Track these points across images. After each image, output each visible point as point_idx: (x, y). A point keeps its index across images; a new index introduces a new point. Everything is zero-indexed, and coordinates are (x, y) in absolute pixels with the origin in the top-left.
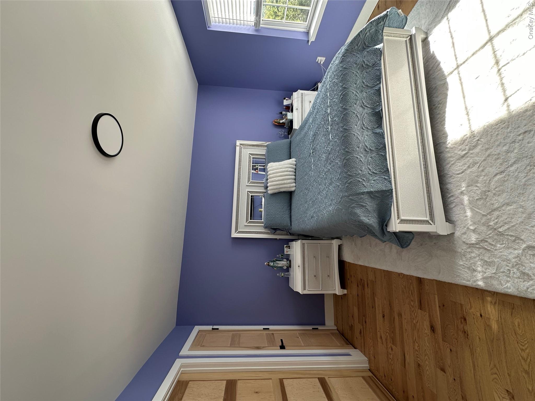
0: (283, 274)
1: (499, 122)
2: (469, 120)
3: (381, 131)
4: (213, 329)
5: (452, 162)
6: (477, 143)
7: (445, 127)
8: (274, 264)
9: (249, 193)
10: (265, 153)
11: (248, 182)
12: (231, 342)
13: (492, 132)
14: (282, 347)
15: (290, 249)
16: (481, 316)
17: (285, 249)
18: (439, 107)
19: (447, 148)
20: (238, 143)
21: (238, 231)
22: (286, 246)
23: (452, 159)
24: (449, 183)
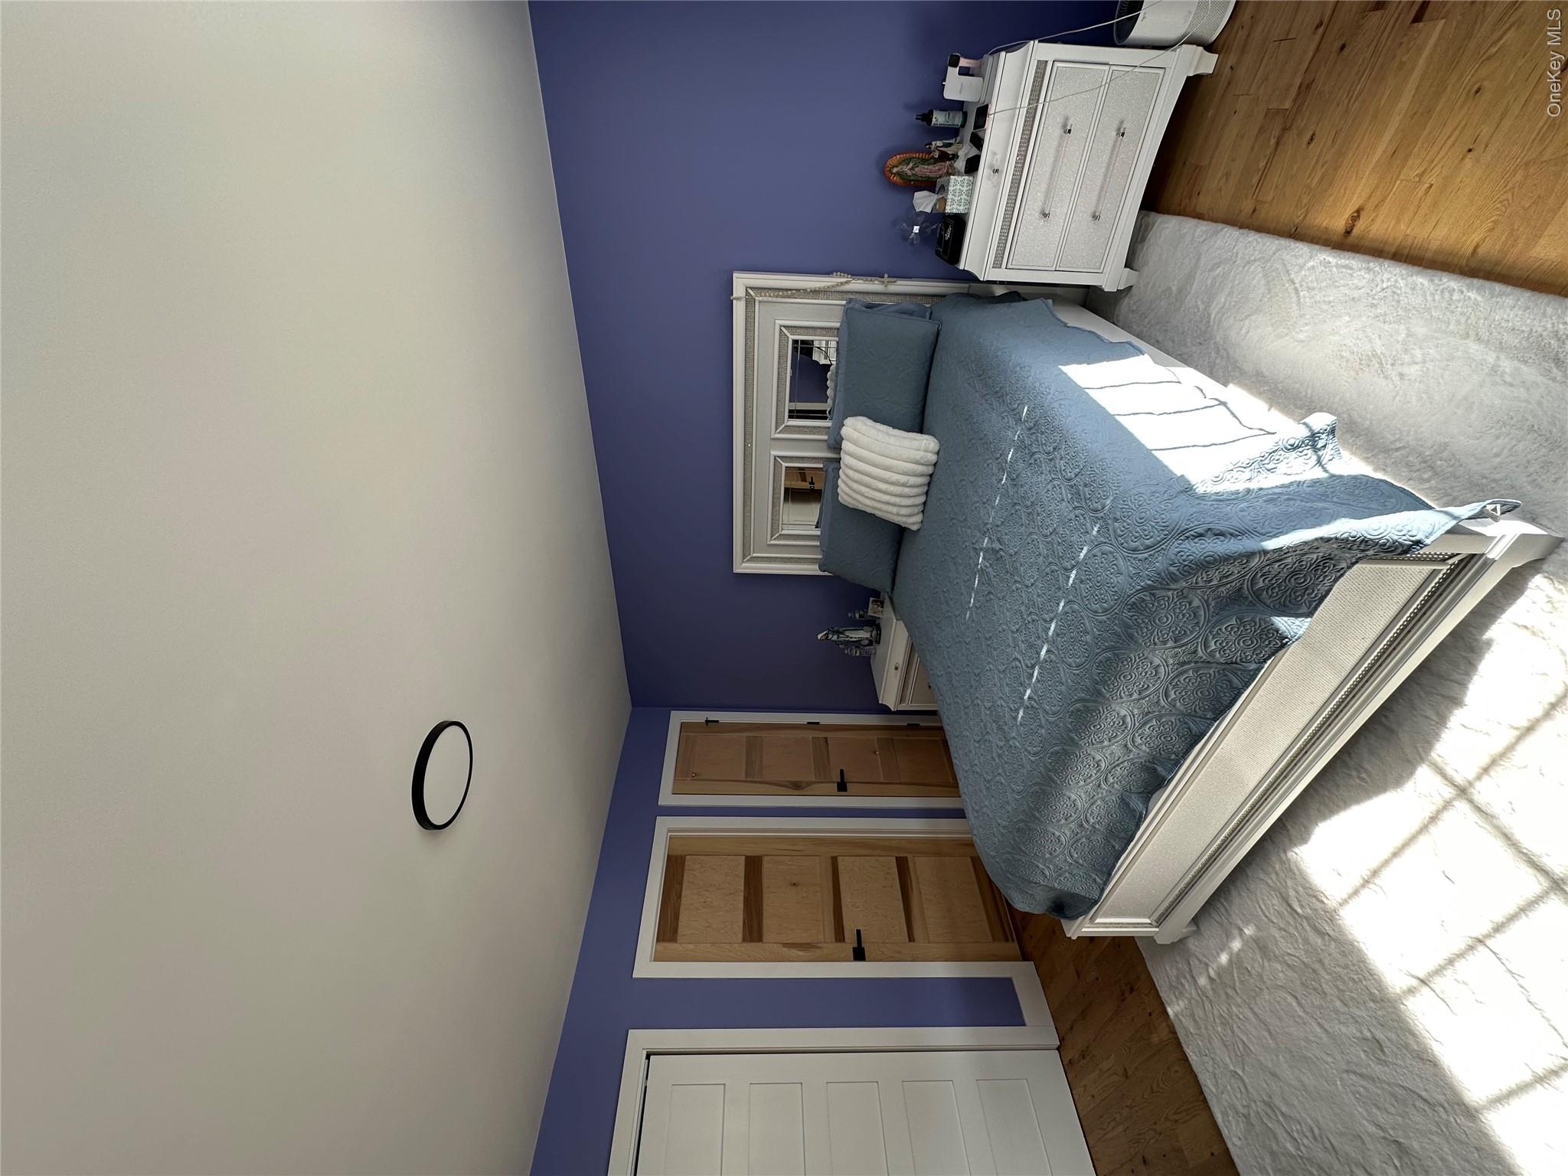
0: (858, 652)
1: (1376, 977)
2: (1356, 892)
3: (1140, 807)
4: (707, 721)
5: (1270, 881)
6: (1324, 934)
7: (1319, 824)
8: (838, 638)
9: (780, 460)
10: (838, 325)
11: (776, 429)
12: (747, 764)
13: (1354, 965)
14: (842, 787)
15: (882, 607)
16: (1150, 1014)
17: (871, 605)
18: (1350, 776)
19: (1285, 853)
20: (741, 282)
21: (749, 557)
22: (874, 601)
23: (1274, 876)
24: (1239, 891)
